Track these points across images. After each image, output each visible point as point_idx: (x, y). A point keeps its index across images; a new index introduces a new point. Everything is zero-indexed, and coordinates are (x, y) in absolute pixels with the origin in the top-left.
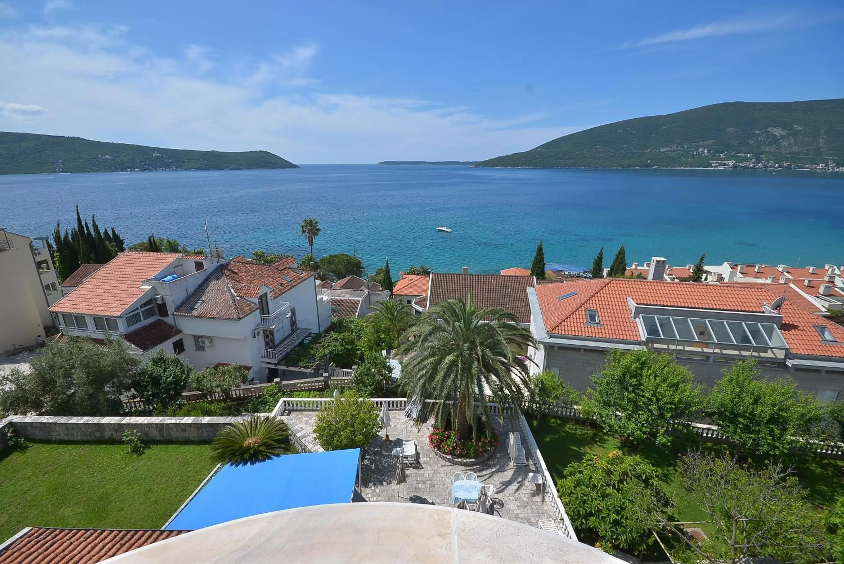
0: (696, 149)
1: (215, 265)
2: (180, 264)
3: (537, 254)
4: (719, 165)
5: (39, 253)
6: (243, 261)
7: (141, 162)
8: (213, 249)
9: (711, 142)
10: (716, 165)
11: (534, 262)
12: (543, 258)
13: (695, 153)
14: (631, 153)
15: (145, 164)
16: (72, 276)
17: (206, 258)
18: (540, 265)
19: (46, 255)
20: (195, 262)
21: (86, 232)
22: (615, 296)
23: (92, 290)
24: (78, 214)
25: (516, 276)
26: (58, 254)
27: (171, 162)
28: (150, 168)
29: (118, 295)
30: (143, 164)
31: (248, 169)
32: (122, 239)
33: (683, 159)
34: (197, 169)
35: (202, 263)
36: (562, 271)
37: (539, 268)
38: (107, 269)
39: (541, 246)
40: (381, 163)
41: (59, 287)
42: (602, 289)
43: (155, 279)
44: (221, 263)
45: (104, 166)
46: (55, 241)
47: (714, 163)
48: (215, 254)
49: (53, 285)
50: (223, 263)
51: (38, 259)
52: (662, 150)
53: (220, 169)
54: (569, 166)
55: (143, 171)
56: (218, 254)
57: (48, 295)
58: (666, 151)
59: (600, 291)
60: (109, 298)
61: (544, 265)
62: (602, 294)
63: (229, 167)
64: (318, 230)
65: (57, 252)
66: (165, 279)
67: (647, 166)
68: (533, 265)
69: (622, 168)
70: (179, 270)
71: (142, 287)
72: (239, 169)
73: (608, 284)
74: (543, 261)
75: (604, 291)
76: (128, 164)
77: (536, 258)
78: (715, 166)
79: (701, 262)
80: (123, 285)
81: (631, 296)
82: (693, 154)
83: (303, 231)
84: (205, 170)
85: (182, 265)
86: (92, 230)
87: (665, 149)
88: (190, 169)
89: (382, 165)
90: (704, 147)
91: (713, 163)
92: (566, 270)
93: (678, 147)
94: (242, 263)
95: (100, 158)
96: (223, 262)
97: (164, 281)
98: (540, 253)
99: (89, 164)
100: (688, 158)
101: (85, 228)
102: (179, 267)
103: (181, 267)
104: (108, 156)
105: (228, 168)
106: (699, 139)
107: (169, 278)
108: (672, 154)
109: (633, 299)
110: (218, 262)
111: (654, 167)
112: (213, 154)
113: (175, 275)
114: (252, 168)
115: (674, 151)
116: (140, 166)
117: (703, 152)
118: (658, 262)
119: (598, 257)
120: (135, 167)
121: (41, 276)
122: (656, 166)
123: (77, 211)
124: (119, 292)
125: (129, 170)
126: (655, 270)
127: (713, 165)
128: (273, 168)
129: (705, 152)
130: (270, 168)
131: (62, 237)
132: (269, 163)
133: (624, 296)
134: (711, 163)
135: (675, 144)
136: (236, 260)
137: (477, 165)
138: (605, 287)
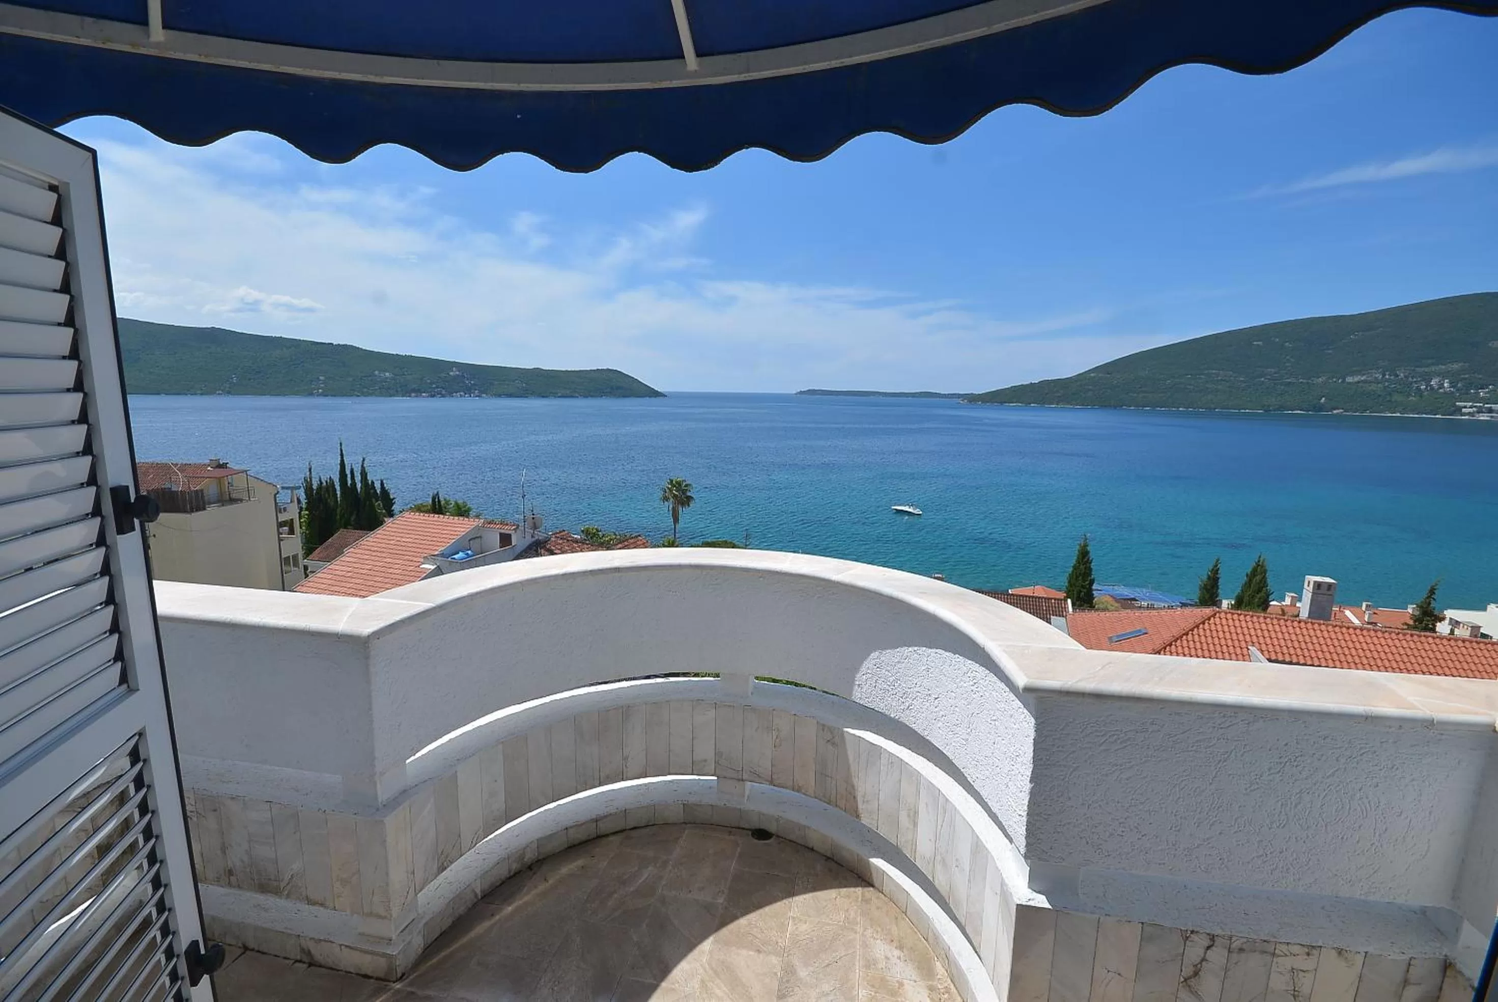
0: (1424, 380)
1: (529, 540)
2: (478, 536)
3: (1078, 562)
4: (1478, 412)
5: (285, 509)
6: (569, 539)
7: (431, 383)
8: (529, 515)
9: (1456, 366)
10: (1471, 410)
11: (1071, 576)
12: (1090, 569)
13: (1423, 387)
14: (1281, 384)
15: (437, 387)
16: (324, 546)
17: (517, 528)
18: (1084, 581)
19: (292, 513)
20: (501, 534)
21: (349, 482)
22: (1223, 642)
23: (354, 565)
24: (342, 455)
25: (1033, 597)
26: (307, 512)
27: (474, 384)
28: (444, 392)
29: (390, 575)
30: (434, 386)
31: (586, 397)
32: (392, 497)
33: (1397, 397)
34: (510, 396)
35: (510, 535)
36: (1134, 599)
37: (1083, 587)
38: (378, 536)
39: (1086, 546)
40: (801, 393)
41: (302, 562)
42: (1197, 627)
43: (442, 555)
44: (537, 538)
45: (380, 388)
46: (306, 493)
47: (1468, 407)
48: (530, 522)
49: (295, 557)
50: (540, 538)
51: (283, 517)
52: (1349, 379)
53: (543, 397)
54: (1154, 406)
55: (433, 396)
56: (535, 523)
57: (285, 573)
58: (1359, 382)
59: (1192, 630)
60: (377, 579)
61: (1092, 582)
62: (1196, 637)
63: (557, 393)
64: (690, 498)
65: (306, 509)
66: (455, 556)
67: (1321, 408)
68: (1069, 582)
69: (1266, 411)
70: (475, 544)
71: (423, 566)
72: (572, 397)
73: (1209, 619)
74: (1090, 575)
75: (1201, 631)
76: (414, 386)
77: (1075, 568)
78: (1469, 414)
79: (1429, 597)
80: (398, 562)
81: (1257, 645)
82: (1418, 389)
83: (666, 499)
84: (521, 397)
85: (480, 537)
86: (358, 478)
87: (1356, 379)
88: (500, 396)
89: (804, 396)
90: (1443, 375)
91: (1465, 407)
92: (1144, 600)
93: (1384, 375)
94: (568, 540)
95: (376, 376)
96: (540, 536)
97: (454, 558)
98: (1084, 557)
99: (360, 385)
100: (1409, 395)
101: (349, 476)
102: (476, 540)
103: (479, 539)
104: (387, 374)
105: (555, 395)
106: (1430, 361)
107: (461, 555)
108: (1373, 387)
109: (1262, 652)
110: (532, 537)
111: (1335, 412)
112: (537, 373)
113: (469, 552)
114: (592, 396)
115: (1378, 382)
116: (430, 390)
117: (1441, 386)
118: (1318, 585)
119: (1209, 578)
120: (423, 390)
121: (282, 543)
122: (1338, 409)
123: (341, 450)
124: (391, 571)
125: (413, 394)
126: (1312, 601)
127: (1464, 410)
128: (625, 396)
129: (1446, 385)
130: (619, 397)
131: (315, 487)
132: (618, 388)
133: (1243, 644)
134: (1461, 408)
135: (1378, 368)
136: (558, 535)
137: (973, 399)
138: (1203, 623)
